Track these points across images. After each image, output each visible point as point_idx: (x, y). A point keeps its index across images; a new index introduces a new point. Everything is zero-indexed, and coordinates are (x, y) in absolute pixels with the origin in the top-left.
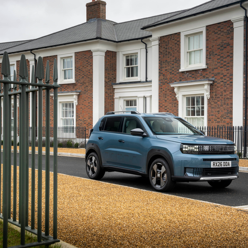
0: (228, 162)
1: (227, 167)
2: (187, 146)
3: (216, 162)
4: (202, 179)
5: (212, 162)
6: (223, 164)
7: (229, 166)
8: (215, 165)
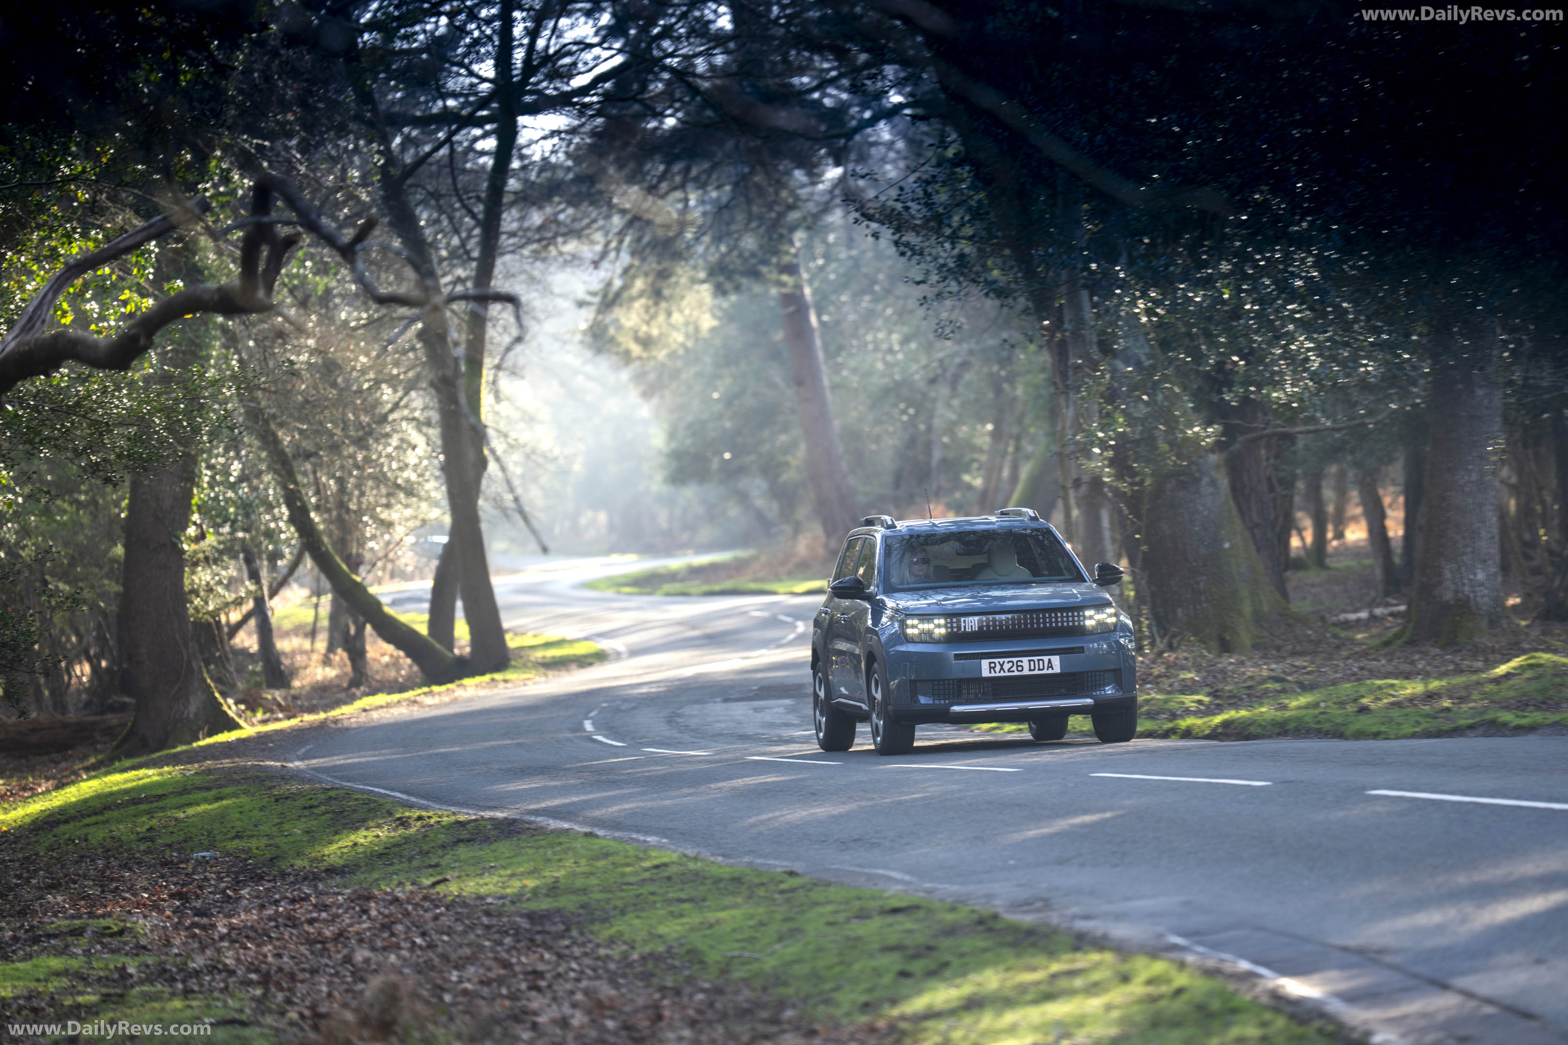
0: (1046, 658)
1: (1045, 672)
2: (915, 622)
3: (1001, 660)
4: (956, 708)
5: (985, 663)
6: (1026, 666)
7: (1050, 671)
8: (998, 668)
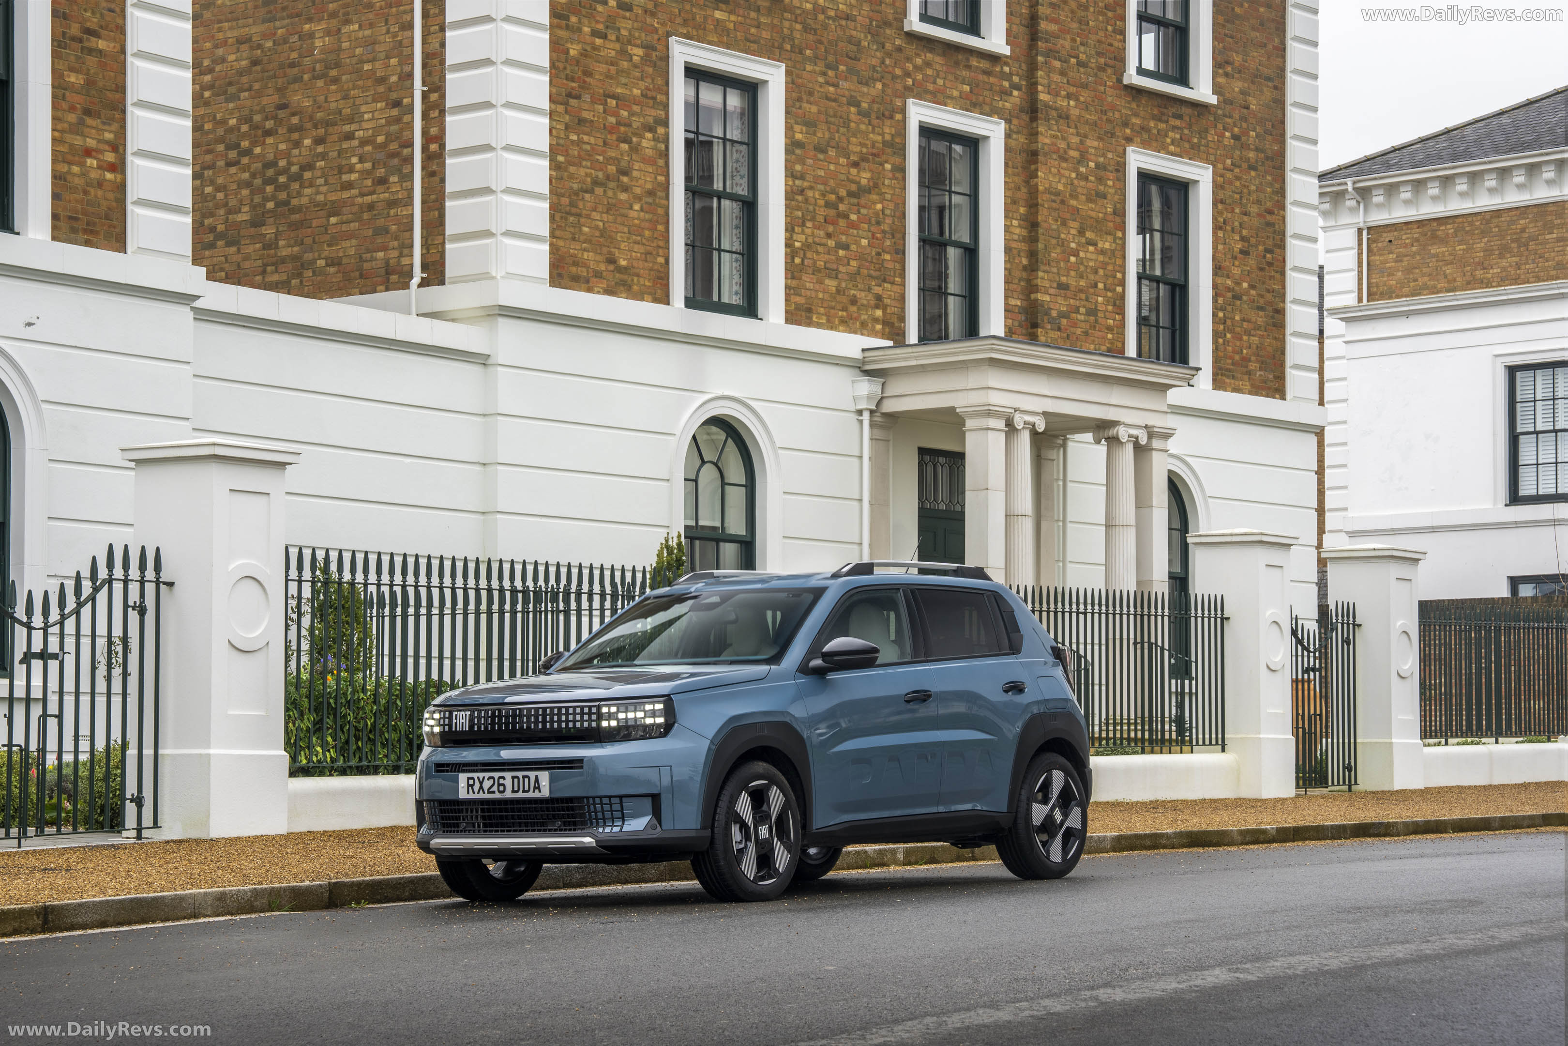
3: (481, 775)
5: (463, 777)
6: (509, 785)
8: (477, 787)
